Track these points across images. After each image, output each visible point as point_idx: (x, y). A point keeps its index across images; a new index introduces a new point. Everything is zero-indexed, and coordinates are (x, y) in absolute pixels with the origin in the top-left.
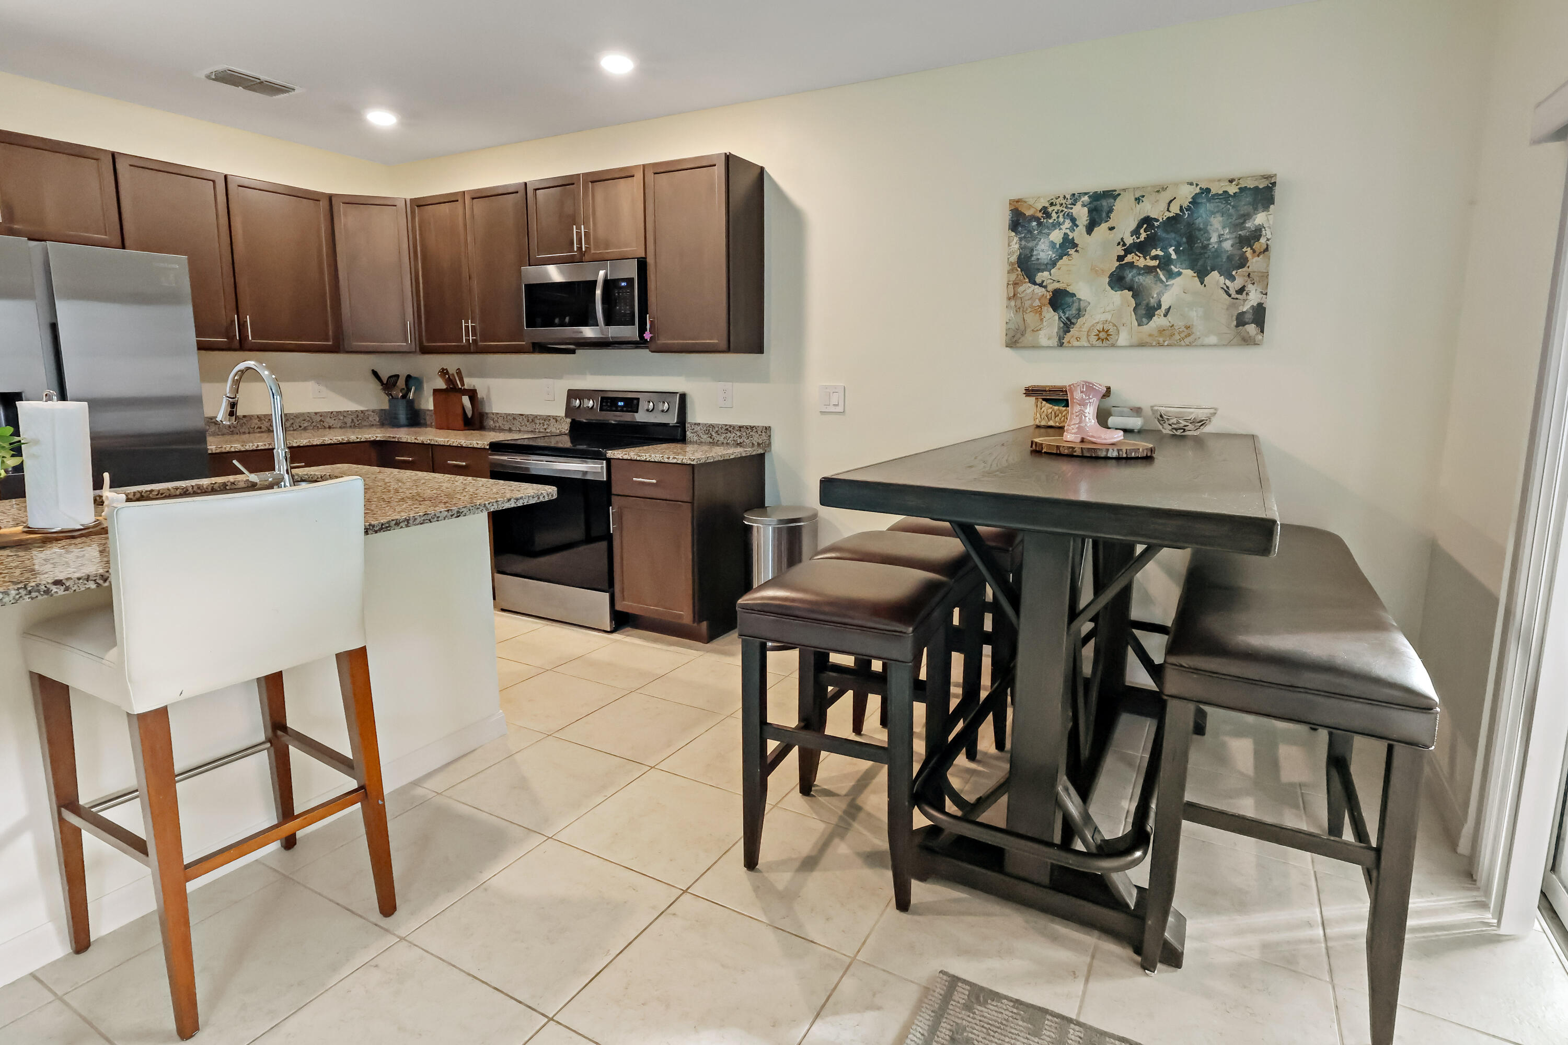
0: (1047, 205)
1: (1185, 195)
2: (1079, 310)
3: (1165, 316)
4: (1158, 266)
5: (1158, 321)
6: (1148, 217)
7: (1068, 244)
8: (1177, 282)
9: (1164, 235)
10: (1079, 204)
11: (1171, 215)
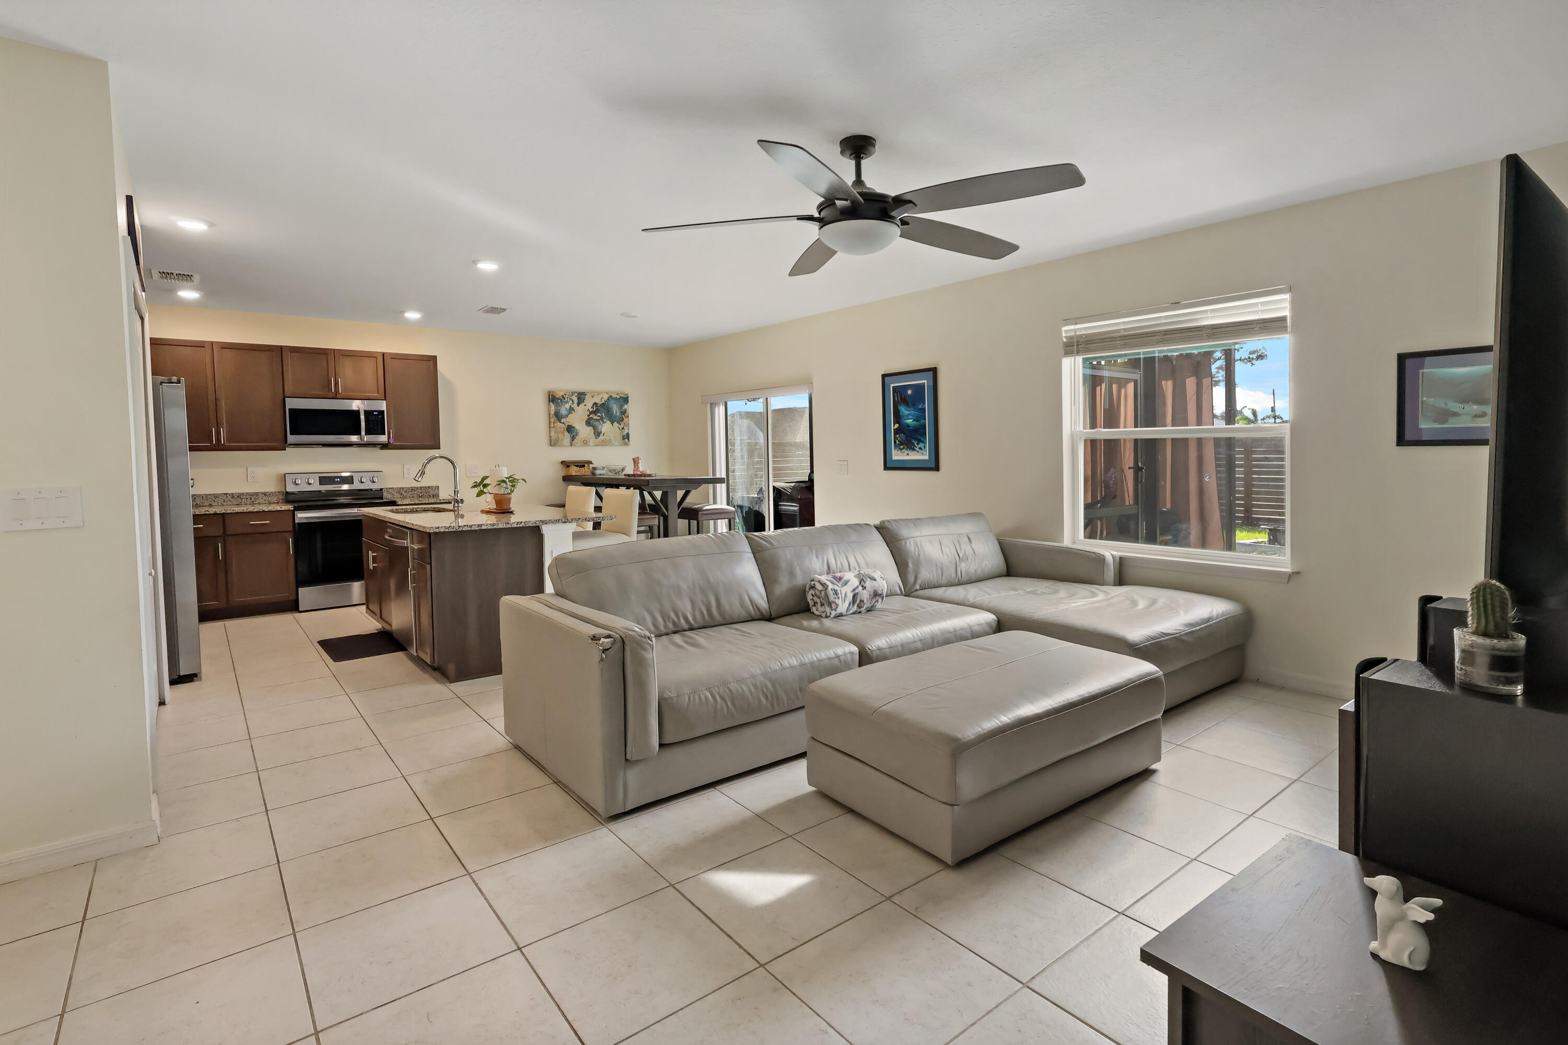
0: (564, 394)
1: (606, 397)
2: (577, 433)
3: (604, 436)
4: (600, 419)
5: (601, 437)
6: (596, 403)
7: (571, 410)
8: (605, 425)
9: (601, 409)
10: (574, 395)
11: (602, 403)
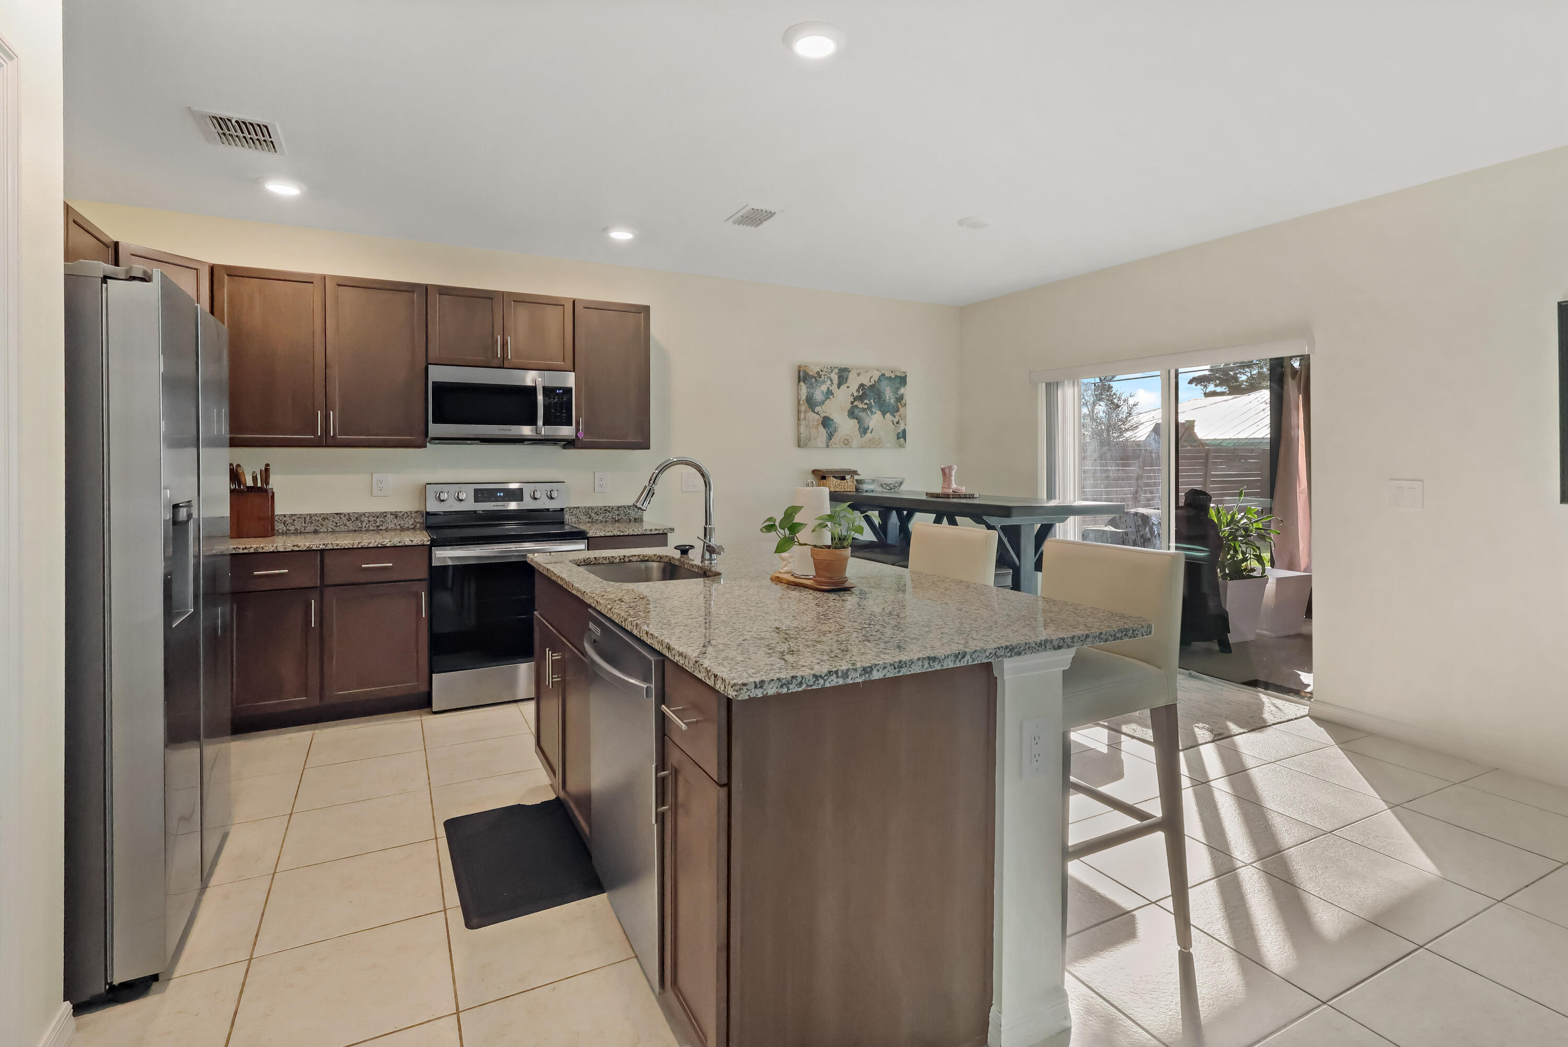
0: (819, 371)
1: (876, 375)
2: (835, 428)
3: (871, 433)
4: (867, 408)
5: (868, 435)
6: (862, 383)
7: (829, 393)
8: (874, 416)
9: (869, 393)
10: (834, 372)
11: (871, 384)
